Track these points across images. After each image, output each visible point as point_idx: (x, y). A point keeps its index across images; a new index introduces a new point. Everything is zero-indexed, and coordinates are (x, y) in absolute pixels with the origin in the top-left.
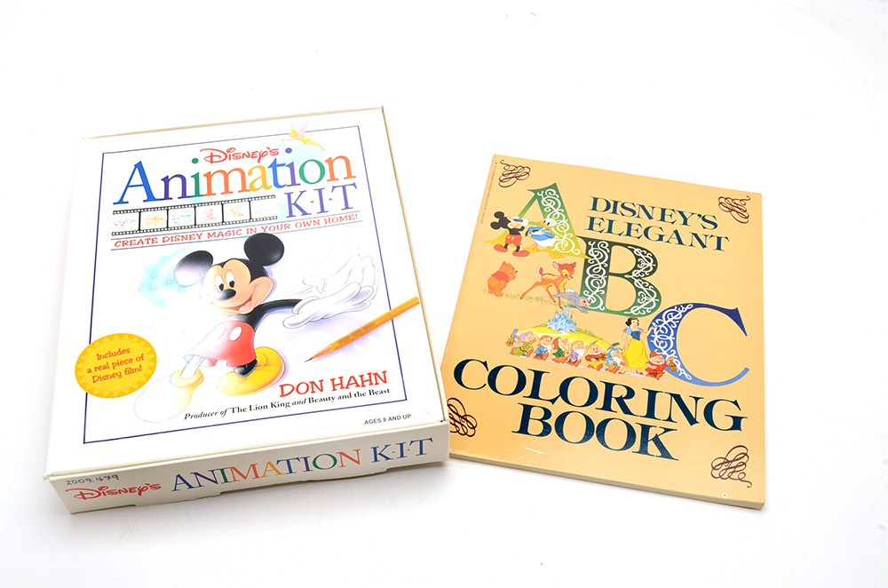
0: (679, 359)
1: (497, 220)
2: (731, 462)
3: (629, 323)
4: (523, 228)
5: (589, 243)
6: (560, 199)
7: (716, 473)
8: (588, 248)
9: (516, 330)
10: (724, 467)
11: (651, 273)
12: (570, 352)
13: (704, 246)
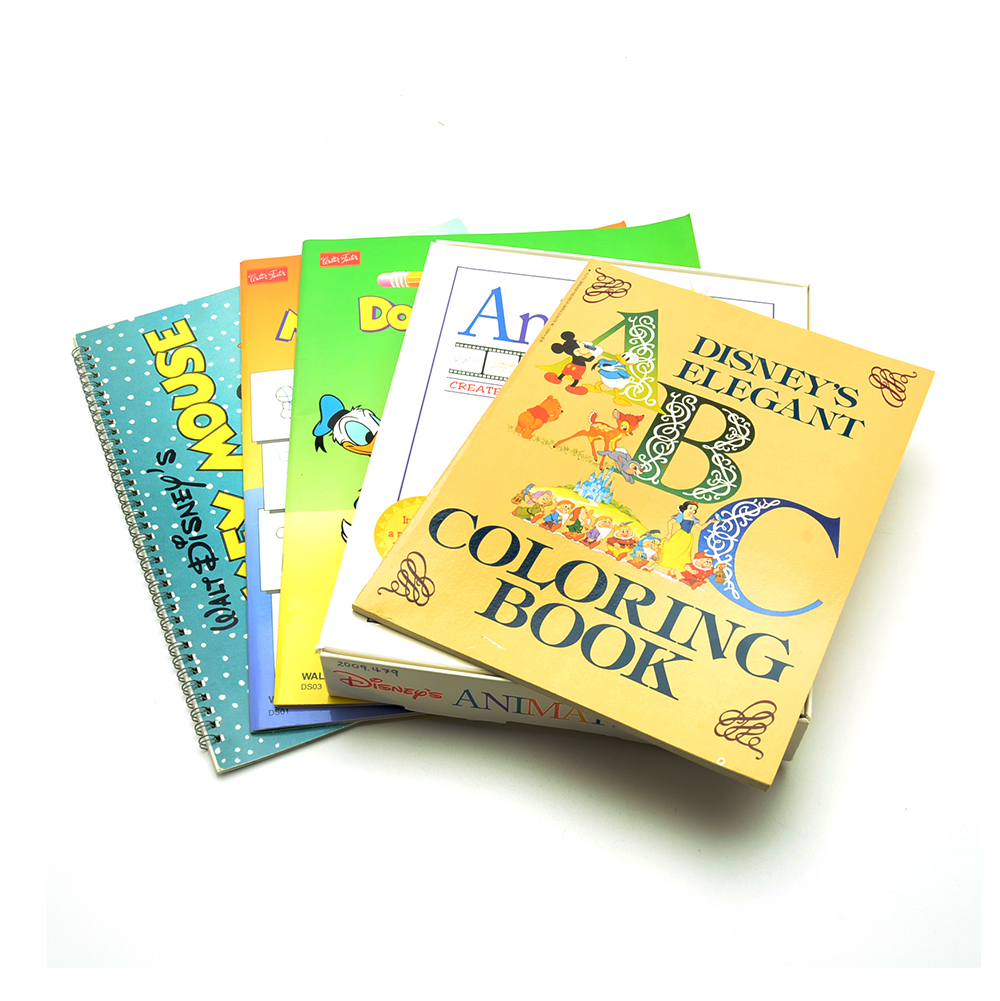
0: (733, 569)
1: (562, 342)
2: (749, 719)
3: (683, 508)
4: (593, 358)
5: (672, 395)
6: (656, 331)
7: (721, 729)
8: (669, 399)
9: (532, 486)
10: (735, 724)
11: (739, 450)
12: (591, 528)
13: (827, 427)
